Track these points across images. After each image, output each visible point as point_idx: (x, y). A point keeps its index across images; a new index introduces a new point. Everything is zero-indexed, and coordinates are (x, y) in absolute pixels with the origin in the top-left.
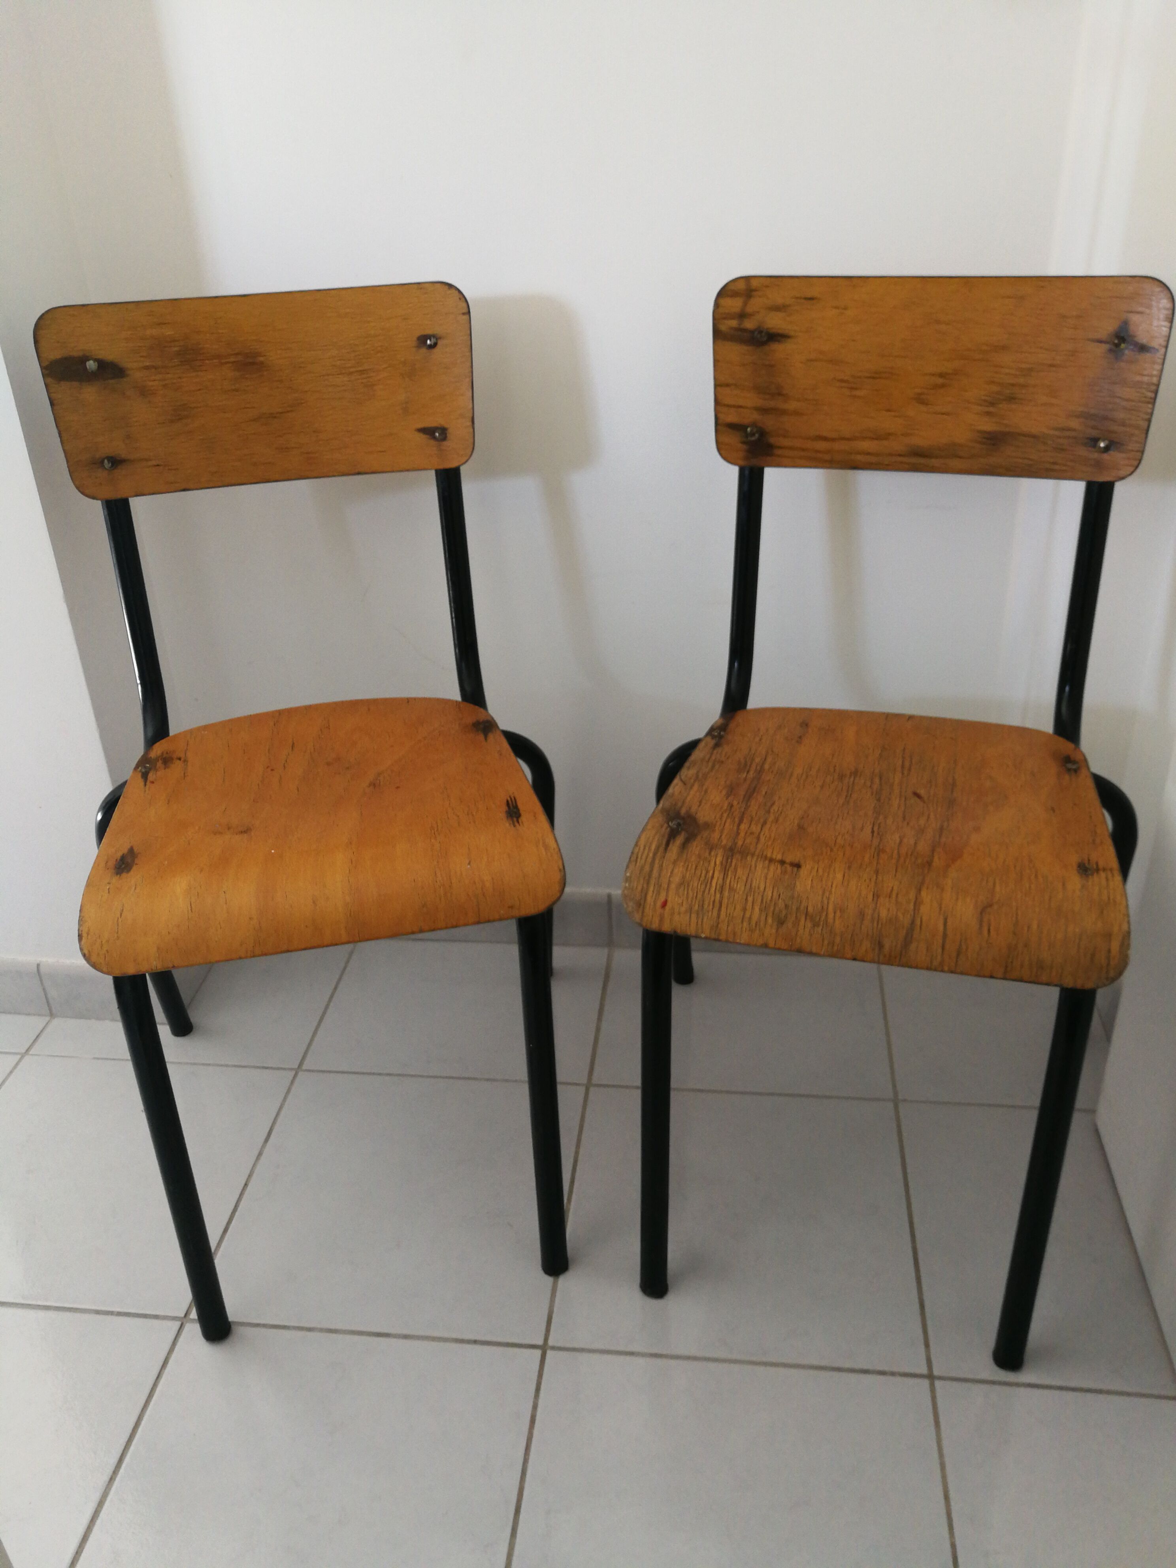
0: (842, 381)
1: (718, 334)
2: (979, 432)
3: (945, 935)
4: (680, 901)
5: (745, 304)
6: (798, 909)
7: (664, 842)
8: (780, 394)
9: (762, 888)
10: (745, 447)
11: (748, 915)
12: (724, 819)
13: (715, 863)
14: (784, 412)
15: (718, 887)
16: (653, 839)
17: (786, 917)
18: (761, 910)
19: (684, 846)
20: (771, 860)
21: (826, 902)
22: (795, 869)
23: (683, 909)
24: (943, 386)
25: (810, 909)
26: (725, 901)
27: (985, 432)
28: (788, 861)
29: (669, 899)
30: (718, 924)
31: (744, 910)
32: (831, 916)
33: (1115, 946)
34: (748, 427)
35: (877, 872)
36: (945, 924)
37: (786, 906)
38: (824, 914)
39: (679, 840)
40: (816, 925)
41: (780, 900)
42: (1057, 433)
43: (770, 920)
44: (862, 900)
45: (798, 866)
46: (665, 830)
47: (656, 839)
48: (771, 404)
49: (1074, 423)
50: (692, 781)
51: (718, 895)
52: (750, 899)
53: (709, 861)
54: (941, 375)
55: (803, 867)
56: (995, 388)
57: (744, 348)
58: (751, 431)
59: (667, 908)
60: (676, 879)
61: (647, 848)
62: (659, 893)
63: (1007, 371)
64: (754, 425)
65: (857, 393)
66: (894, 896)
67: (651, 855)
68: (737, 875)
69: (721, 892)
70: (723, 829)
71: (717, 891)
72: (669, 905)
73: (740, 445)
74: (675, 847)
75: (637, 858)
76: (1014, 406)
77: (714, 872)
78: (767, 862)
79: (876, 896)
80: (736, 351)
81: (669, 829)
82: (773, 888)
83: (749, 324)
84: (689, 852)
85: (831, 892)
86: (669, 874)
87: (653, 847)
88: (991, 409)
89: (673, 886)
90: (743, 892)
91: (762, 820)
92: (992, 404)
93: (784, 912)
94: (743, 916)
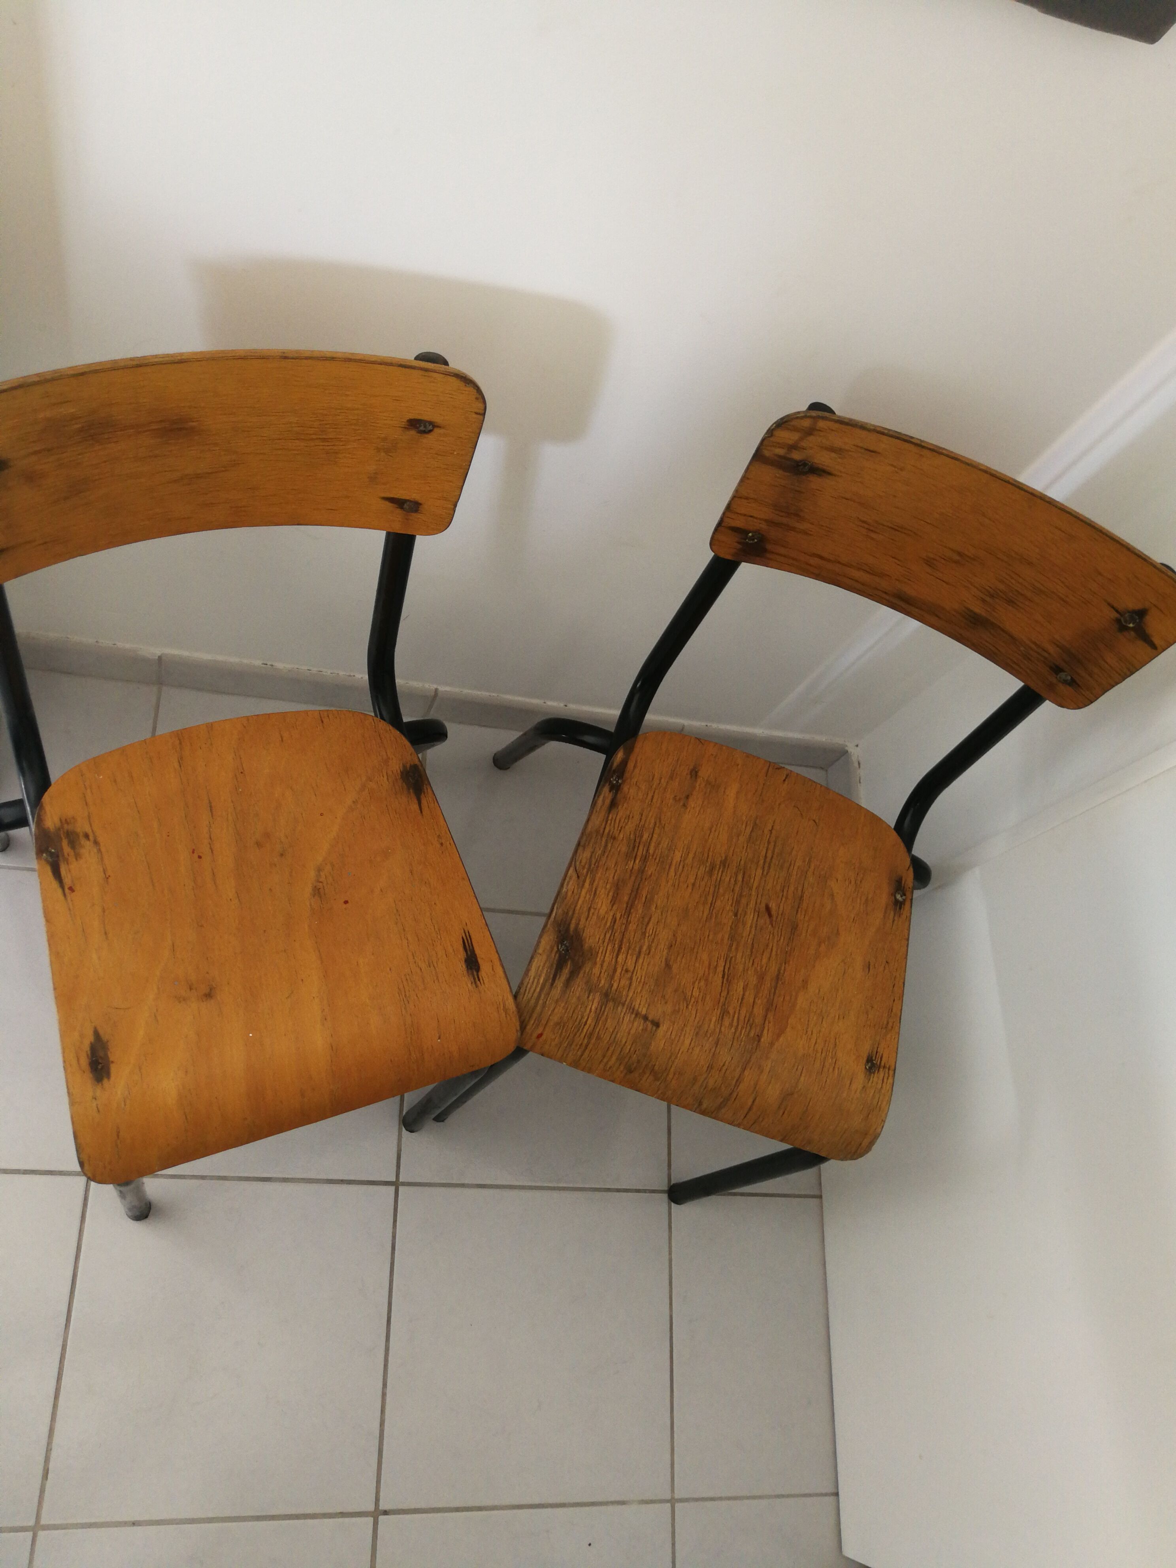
0: (864, 522)
1: (758, 456)
2: (968, 609)
3: (750, 1109)
4: (553, 1037)
5: (801, 439)
6: (646, 1066)
7: (552, 976)
8: (796, 515)
9: (624, 1041)
10: (740, 546)
11: (605, 1060)
12: (606, 944)
13: (591, 1009)
14: (793, 529)
15: (588, 1033)
16: (543, 969)
17: (635, 1069)
18: (617, 1059)
19: (568, 983)
20: (637, 1014)
21: (670, 1064)
22: (654, 1028)
23: (553, 1044)
24: (956, 562)
25: (656, 1068)
26: (590, 1046)
27: (971, 611)
28: (650, 1018)
29: (545, 1033)
30: (579, 1060)
31: (604, 1056)
32: (671, 1076)
33: (866, 1142)
34: (750, 532)
35: (717, 1044)
36: (753, 1102)
37: (638, 1061)
38: (665, 1074)
39: (566, 971)
40: (657, 1079)
41: (635, 1056)
42: (1033, 646)
43: (622, 1068)
44: (698, 1069)
45: (657, 1025)
46: (554, 957)
47: (545, 971)
48: (785, 520)
49: (1052, 649)
50: (585, 870)
51: (586, 1041)
52: (611, 1049)
53: (586, 1007)
54: (960, 554)
55: (660, 1028)
56: (1002, 587)
57: (779, 473)
58: (753, 536)
59: (541, 1039)
60: (555, 1018)
61: (536, 980)
62: (538, 1025)
63: (1021, 580)
64: (756, 532)
65: (873, 535)
66: (723, 1071)
67: (538, 990)
68: (606, 1026)
69: (590, 1038)
70: (603, 961)
71: (586, 1037)
72: (544, 1037)
73: (736, 544)
74: (560, 984)
75: (526, 990)
76: (1010, 608)
77: (588, 1018)
78: (633, 1016)
79: (710, 1067)
80: (769, 474)
81: (557, 955)
82: (632, 1044)
83: (796, 456)
84: (571, 993)
85: (676, 1058)
86: (550, 1013)
87: (541, 981)
88: (988, 599)
89: (551, 1023)
90: (607, 1043)
91: (637, 949)
92: (992, 596)
93: (635, 1065)
94: (602, 1060)
